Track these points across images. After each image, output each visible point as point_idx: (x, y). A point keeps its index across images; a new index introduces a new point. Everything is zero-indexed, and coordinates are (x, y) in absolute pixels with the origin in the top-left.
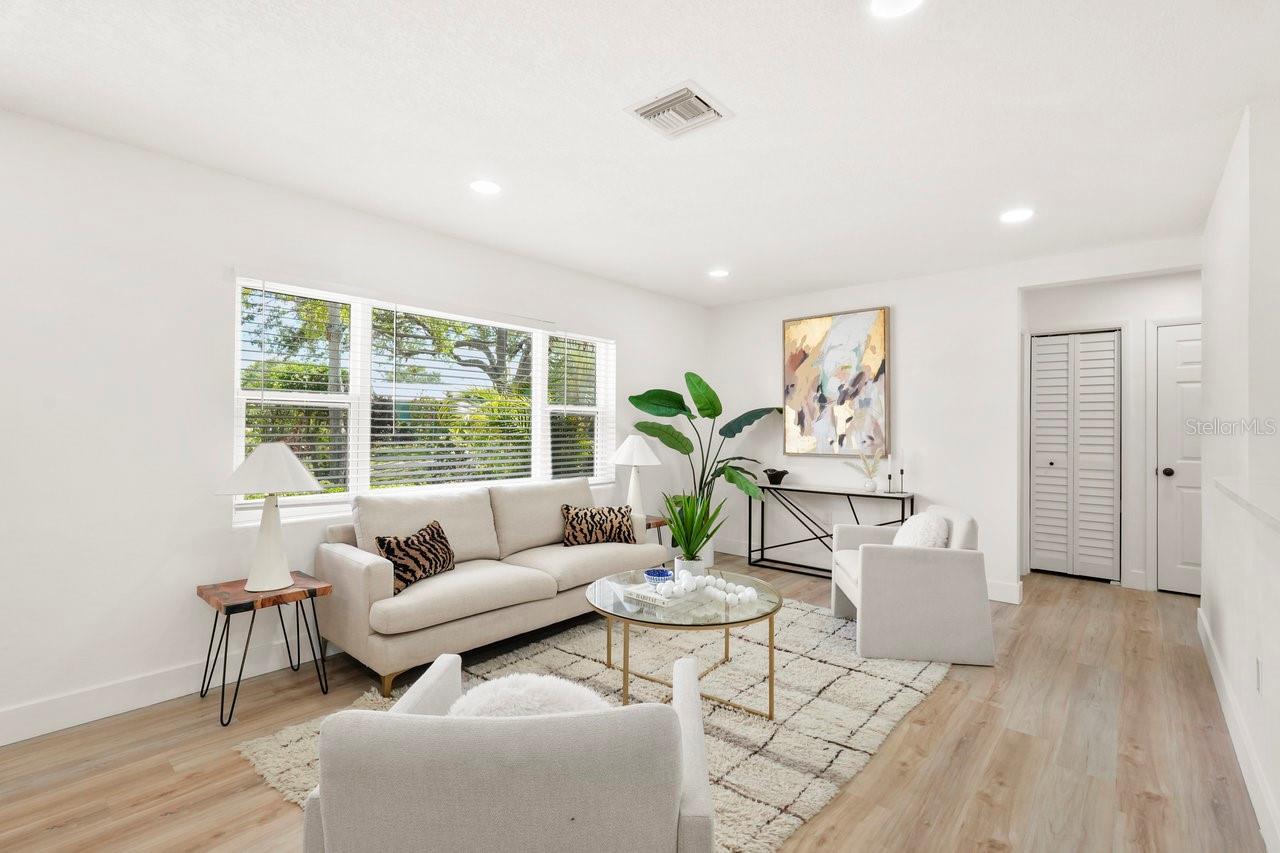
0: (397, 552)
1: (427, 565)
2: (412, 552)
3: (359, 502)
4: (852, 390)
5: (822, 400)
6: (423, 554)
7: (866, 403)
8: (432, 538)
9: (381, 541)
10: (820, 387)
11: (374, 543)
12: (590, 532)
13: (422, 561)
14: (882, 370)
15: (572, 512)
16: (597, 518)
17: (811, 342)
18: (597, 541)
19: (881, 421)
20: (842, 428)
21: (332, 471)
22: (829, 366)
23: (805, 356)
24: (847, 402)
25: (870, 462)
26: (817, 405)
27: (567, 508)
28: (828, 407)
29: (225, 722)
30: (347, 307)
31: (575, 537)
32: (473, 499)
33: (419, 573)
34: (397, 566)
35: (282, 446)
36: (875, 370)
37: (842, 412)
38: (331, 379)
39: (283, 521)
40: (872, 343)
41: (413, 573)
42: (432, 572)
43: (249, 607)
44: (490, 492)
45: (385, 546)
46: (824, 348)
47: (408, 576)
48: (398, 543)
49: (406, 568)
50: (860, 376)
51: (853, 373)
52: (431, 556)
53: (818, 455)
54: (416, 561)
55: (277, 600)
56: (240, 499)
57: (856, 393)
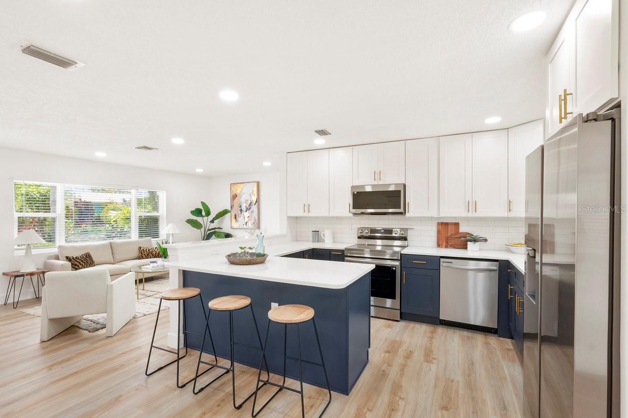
0: (73, 260)
1: (84, 264)
2: (78, 260)
3: (60, 247)
4: (249, 207)
5: (241, 210)
6: (82, 261)
7: (252, 212)
8: (86, 257)
9: (67, 258)
10: (240, 206)
11: (65, 259)
12: (148, 255)
13: (82, 263)
14: (256, 202)
15: (142, 249)
16: (151, 250)
17: (238, 192)
18: (151, 258)
19: (256, 218)
20: (247, 220)
21: (50, 238)
22: (243, 199)
23: (237, 196)
24: (248, 211)
25: (252, 231)
26: (240, 212)
27: (140, 248)
28: (243, 213)
29: (15, 307)
30: (55, 187)
31: (142, 257)
32: (103, 246)
33: (80, 266)
34: (72, 264)
35: (32, 231)
36: (255, 201)
37: (247, 214)
38: (51, 199)
39: (33, 254)
40: (254, 193)
41: (78, 266)
42: (86, 266)
43: (23, 275)
44: (111, 243)
45: (68, 259)
46: (242, 194)
47: (76, 267)
48: (73, 258)
49: (76, 265)
50: (251, 203)
51: (249, 202)
52: (85, 262)
53: (240, 229)
54: (79, 263)
55: (32, 274)
56: (16, 247)
57: (250, 209)
